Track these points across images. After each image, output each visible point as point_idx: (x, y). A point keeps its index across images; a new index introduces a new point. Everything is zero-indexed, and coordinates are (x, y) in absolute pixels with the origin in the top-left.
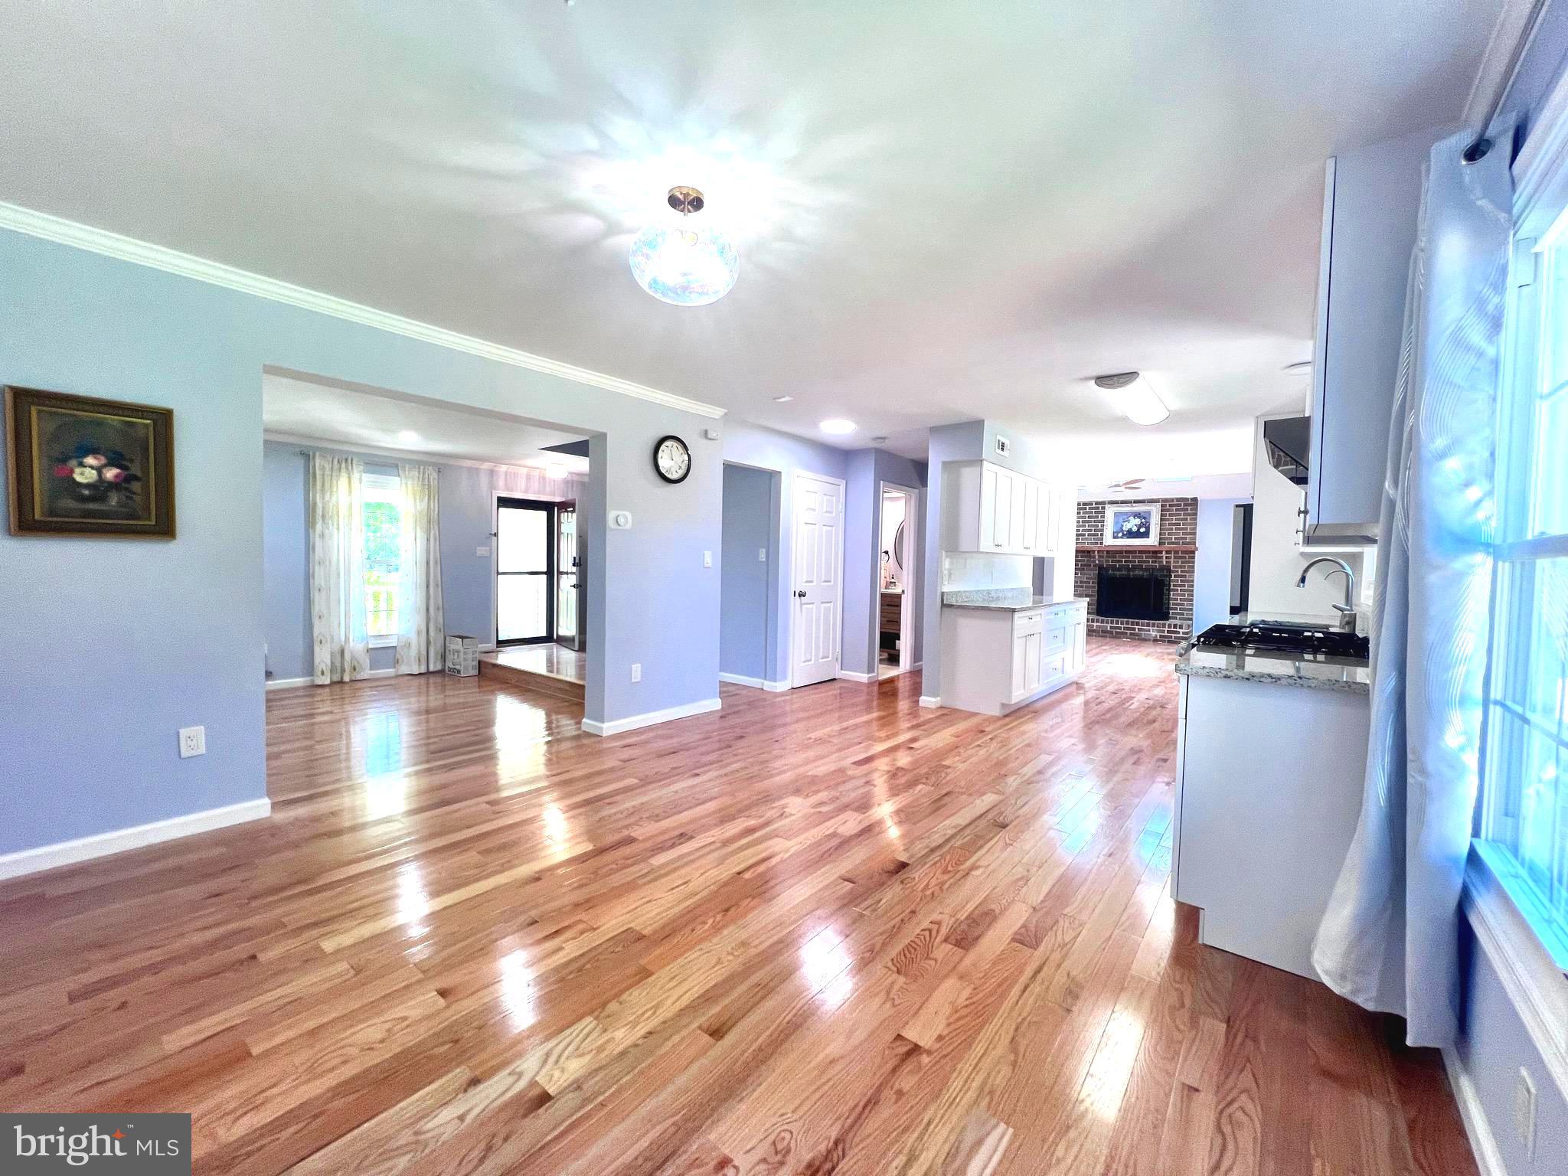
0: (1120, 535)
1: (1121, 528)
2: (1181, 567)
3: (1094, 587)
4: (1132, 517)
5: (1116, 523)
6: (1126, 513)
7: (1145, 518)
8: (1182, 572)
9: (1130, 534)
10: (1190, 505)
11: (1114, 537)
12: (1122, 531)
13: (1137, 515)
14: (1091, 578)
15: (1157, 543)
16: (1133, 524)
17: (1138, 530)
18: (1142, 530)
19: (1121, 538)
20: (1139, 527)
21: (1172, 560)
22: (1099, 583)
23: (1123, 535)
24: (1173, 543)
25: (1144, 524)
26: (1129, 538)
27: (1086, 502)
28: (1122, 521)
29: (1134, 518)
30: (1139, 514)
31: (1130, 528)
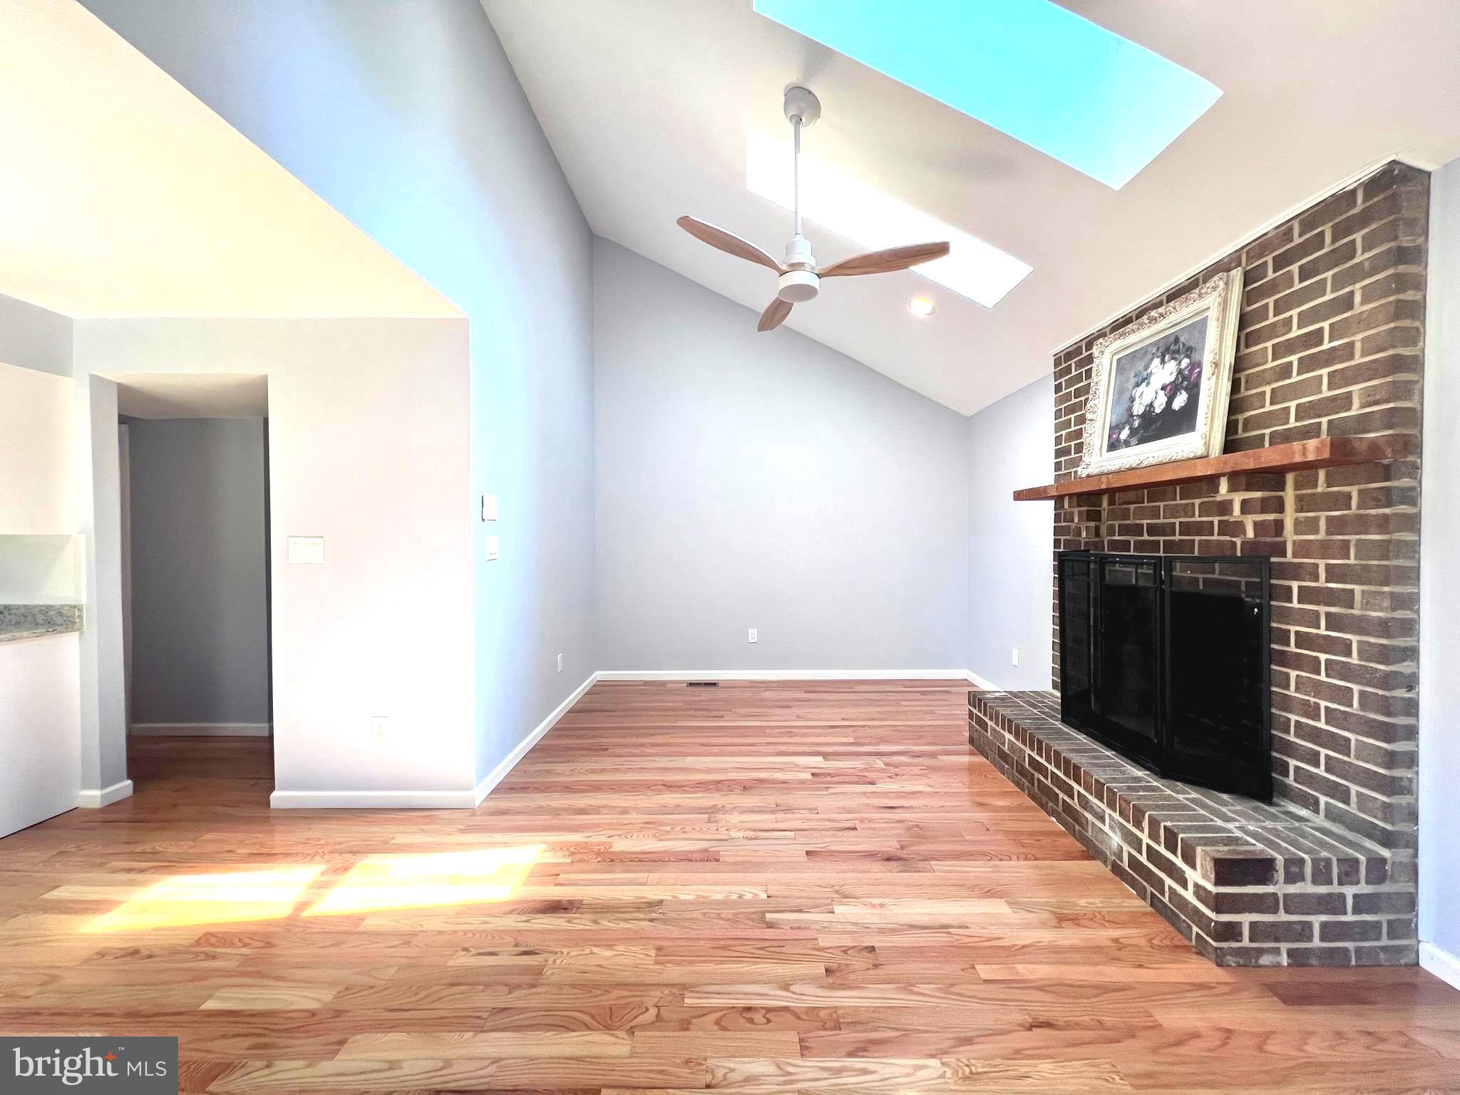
0: (1125, 434)
1: (1130, 409)
2: (1325, 549)
4: (1156, 363)
5: (1120, 391)
6: (1145, 352)
7: (1189, 351)
8: (1332, 574)
9: (1149, 426)
10: (1363, 219)
11: (1113, 446)
12: (1130, 418)
13: (1171, 348)
15: (1202, 452)
16: (1158, 385)
17: (1172, 401)
18: (1180, 401)
19: (1127, 444)
20: (1171, 390)
21: (1289, 517)
23: (1133, 432)
24: (1288, 437)
25: (1184, 378)
26: (1141, 441)
27: (1068, 350)
28: (1133, 381)
29: (1163, 362)
30: (1177, 340)
31: (1147, 406)
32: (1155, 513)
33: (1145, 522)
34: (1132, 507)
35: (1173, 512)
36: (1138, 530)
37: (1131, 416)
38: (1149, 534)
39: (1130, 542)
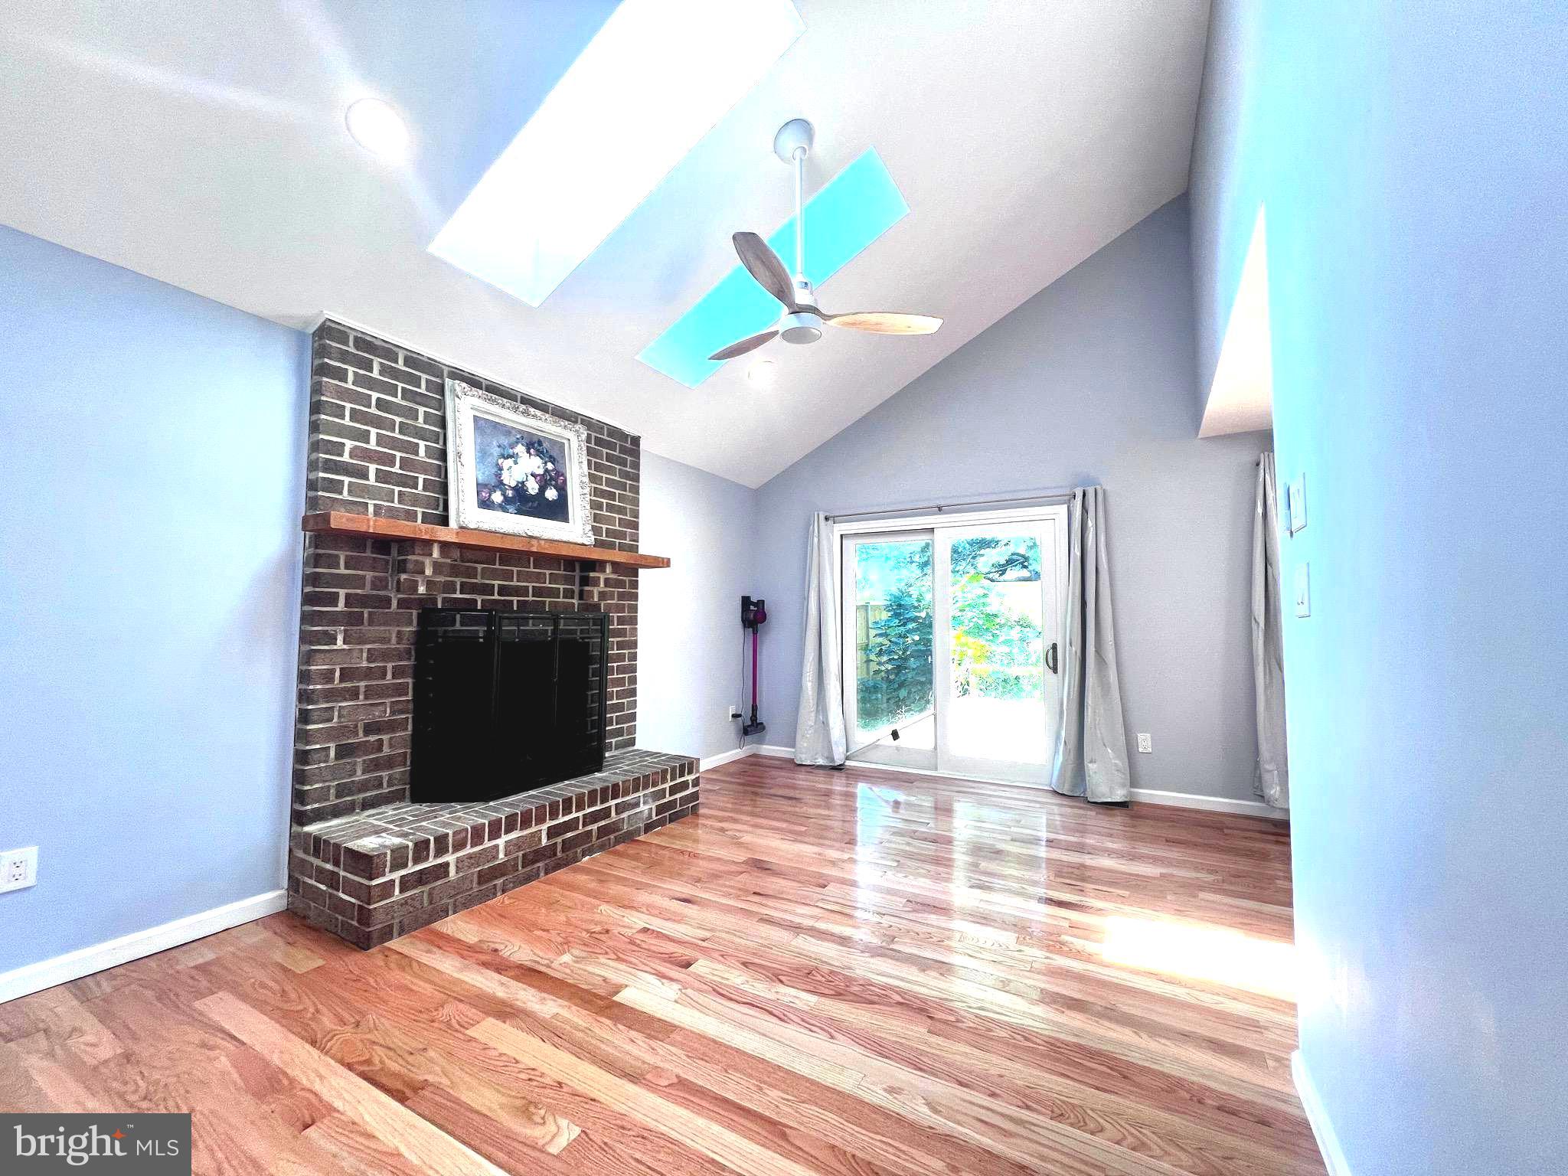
0: (497, 497)
1: (498, 476)
3: (400, 690)
4: (520, 449)
5: (482, 451)
6: (508, 431)
7: (553, 460)
9: (523, 502)
10: (628, 451)
11: (485, 504)
12: (500, 485)
13: (535, 445)
14: (385, 656)
15: (589, 540)
16: (524, 469)
17: (542, 490)
18: (551, 494)
19: (502, 508)
20: (545, 481)
22: (418, 673)
23: (507, 500)
25: (552, 479)
26: (520, 512)
27: (368, 338)
28: (496, 451)
29: (528, 452)
30: (540, 443)
31: (518, 482)
32: (508, 576)
33: (496, 583)
34: (479, 567)
35: (529, 577)
36: (487, 590)
37: (501, 483)
38: (499, 594)
39: (476, 601)
